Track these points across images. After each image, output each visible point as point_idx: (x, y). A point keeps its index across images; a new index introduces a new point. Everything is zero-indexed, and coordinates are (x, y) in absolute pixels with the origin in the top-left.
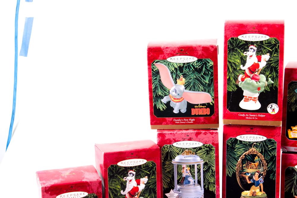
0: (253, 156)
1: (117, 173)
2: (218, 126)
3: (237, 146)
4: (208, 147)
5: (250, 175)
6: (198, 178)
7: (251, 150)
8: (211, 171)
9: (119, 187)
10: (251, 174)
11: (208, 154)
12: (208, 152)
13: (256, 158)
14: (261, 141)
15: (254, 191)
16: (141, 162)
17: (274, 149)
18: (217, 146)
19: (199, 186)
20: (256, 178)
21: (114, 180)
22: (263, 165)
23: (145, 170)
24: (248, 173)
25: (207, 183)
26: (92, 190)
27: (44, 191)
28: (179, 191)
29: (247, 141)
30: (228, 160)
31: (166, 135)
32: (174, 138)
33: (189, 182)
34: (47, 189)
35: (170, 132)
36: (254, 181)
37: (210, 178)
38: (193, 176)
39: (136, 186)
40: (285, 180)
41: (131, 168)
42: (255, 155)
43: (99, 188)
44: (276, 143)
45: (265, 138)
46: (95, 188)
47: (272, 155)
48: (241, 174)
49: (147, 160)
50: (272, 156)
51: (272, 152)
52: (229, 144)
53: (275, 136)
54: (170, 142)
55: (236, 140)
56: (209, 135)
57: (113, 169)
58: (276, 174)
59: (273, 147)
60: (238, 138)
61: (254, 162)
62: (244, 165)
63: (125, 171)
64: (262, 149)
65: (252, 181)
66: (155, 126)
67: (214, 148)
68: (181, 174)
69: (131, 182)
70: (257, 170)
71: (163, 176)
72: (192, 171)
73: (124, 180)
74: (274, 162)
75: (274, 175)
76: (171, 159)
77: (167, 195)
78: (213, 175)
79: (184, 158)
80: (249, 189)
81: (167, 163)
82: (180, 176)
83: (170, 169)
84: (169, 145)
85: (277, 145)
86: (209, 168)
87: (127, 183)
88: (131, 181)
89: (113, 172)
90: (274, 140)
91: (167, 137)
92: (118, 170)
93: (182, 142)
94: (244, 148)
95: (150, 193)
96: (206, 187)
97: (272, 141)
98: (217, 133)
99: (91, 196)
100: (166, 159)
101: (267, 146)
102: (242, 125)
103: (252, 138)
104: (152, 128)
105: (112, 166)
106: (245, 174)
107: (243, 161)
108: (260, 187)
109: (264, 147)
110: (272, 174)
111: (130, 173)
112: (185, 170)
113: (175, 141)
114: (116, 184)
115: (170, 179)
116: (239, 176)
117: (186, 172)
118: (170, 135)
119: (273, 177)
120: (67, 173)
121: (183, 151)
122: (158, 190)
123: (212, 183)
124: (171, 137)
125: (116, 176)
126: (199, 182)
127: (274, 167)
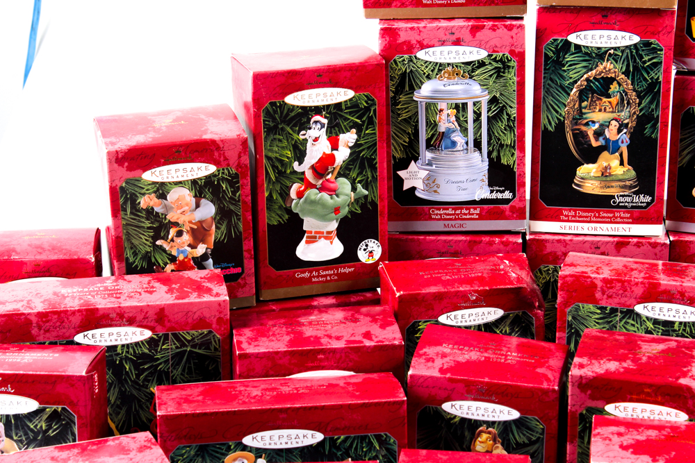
0: (607, 82)
1: (283, 121)
2: (525, 11)
3: (569, 58)
4: (501, 60)
5: (597, 126)
6: (475, 134)
7: (601, 67)
8: (505, 117)
9: (289, 153)
10: (601, 125)
11: (499, 77)
12: (499, 74)
13: (614, 87)
14: (627, 47)
15: (605, 164)
16: (341, 95)
17: (656, 65)
18: (521, 57)
19: (477, 154)
20: (611, 133)
21: (278, 136)
22: (628, 103)
23: (350, 113)
24: (594, 122)
25: (497, 147)
26: (226, 159)
27: (114, 160)
28: (430, 164)
29: (594, 45)
30: (548, 91)
31: (401, 33)
32: (418, 38)
33: (454, 144)
34: (120, 156)
35: (409, 25)
36: (607, 140)
37: (504, 133)
38: (464, 130)
39: (328, 151)
40: (680, 137)
41: (318, 110)
42: (612, 80)
43: (242, 155)
44: (661, 50)
45: (636, 39)
46: (232, 155)
47: (652, 78)
48: (576, 124)
49: (356, 92)
50: (652, 81)
51: (652, 73)
52: (551, 54)
53: (659, 33)
54: (409, 48)
55: (568, 44)
56: (502, 31)
57: (275, 112)
58: (659, 124)
59: (654, 61)
60: (572, 38)
61: (609, 96)
62: (585, 104)
63: (303, 117)
64: (628, 66)
65: (601, 142)
66: (375, 10)
67: (513, 63)
68: (436, 125)
69: (317, 143)
70: (614, 115)
71: (393, 130)
72: (462, 119)
73: (301, 137)
74: (656, 97)
75: (654, 126)
76: (412, 89)
77: (402, 173)
78: (510, 127)
79: (442, 88)
80: (594, 161)
81: (403, 98)
82: (432, 129)
83: (410, 114)
84: (406, 56)
85: (663, 56)
86: (502, 109)
87: (309, 145)
88: (316, 140)
89: (274, 119)
90: (657, 42)
91: (403, 37)
92: (287, 114)
93: (438, 49)
94: (584, 64)
95: (362, 168)
96: (494, 154)
97: (653, 46)
98: (521, 27)
99: (223, 173)
100: (400, 89)
101: (641, 57)
102: (581, 7)
103: (605, 39)
104: (368, 16)
105: (273, 104)
106: (587, 124)
107: (582, 95)
108: (621, 155)
109: (633, 60)
110: (649, 125)
111: (316, 122)
112: (444, 116)
113: (423, 46)
114: (283, 148)
115: (409, 138)
116: (572, 130)
117: (446, 121)
118: (410, 32)
119: (651, 130)
120: (167, 121)
121: (440, 70)
122: (381, 163)
123: (507, 145)
124: (413, 38)
125: (283, 129)
126: (478, 145)
127: (654, 107)
